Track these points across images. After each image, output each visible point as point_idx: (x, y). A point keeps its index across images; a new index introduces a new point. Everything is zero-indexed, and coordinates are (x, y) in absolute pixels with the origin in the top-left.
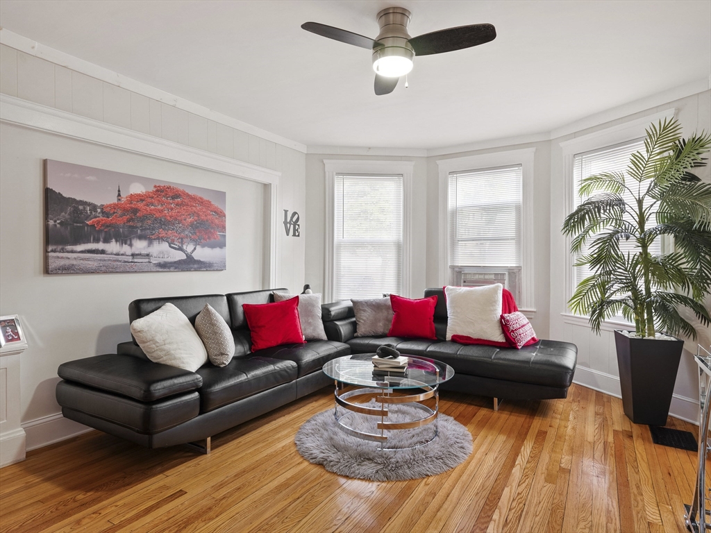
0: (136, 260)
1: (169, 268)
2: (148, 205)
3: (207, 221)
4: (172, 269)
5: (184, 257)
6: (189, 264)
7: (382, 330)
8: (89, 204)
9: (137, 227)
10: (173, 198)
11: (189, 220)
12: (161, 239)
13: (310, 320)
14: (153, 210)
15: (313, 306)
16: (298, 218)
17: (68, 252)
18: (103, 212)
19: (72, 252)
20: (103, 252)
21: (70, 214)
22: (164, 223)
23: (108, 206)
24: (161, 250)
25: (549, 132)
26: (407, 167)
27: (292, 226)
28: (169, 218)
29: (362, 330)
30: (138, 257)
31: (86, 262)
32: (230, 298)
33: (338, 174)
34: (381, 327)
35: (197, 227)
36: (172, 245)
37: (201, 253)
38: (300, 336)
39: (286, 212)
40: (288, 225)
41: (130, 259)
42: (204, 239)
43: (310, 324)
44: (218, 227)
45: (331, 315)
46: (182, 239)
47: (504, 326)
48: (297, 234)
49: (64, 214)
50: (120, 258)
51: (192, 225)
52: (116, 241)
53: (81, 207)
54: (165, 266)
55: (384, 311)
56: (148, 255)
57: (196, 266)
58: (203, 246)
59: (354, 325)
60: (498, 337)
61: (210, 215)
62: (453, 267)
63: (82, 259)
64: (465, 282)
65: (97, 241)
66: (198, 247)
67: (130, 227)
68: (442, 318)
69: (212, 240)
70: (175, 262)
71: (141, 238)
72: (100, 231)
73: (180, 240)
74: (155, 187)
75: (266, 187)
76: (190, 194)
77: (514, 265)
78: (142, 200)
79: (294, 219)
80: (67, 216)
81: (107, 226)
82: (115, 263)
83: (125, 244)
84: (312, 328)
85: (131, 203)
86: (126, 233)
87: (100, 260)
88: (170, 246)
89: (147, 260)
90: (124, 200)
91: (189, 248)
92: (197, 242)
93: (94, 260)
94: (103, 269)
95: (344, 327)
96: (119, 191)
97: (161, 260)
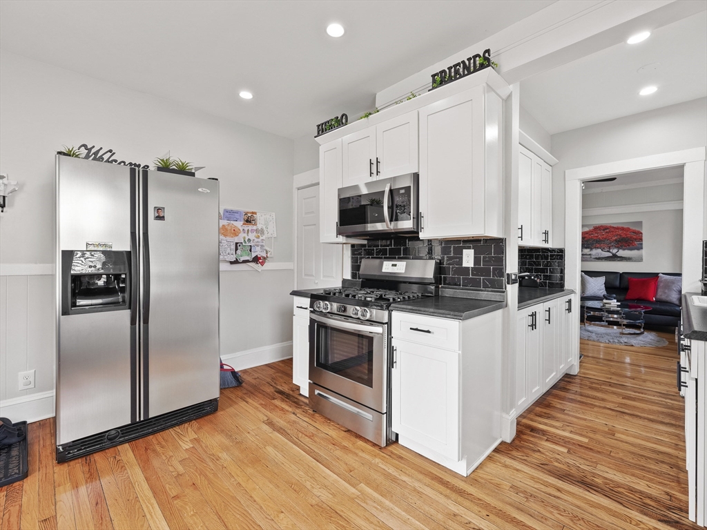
2: (590, 235)
3: (627, 237)
4: (604, 260)
5: (611, 255)
6: (614, 258)
10: (604, 230)
11: (614, 238)
12: (597, 248)
22: (599, 241)
24: (597, 252)
28: (601, 239)
32: (623, 275)
35: (619, 241)
36: (604, 250)
37: (621, 253)
38: (650, 297)
42: (625, 246)
44: (636, 240)
51: (616, 240)
54: (599, 259)
57: (618, 259)
58: (624, 250)
61: (629, 234)
66: (620, 250)
69: (631, 246)
70: (605, 257)
73: (608, 248)
76: (615, 226)
91: (614, 251)
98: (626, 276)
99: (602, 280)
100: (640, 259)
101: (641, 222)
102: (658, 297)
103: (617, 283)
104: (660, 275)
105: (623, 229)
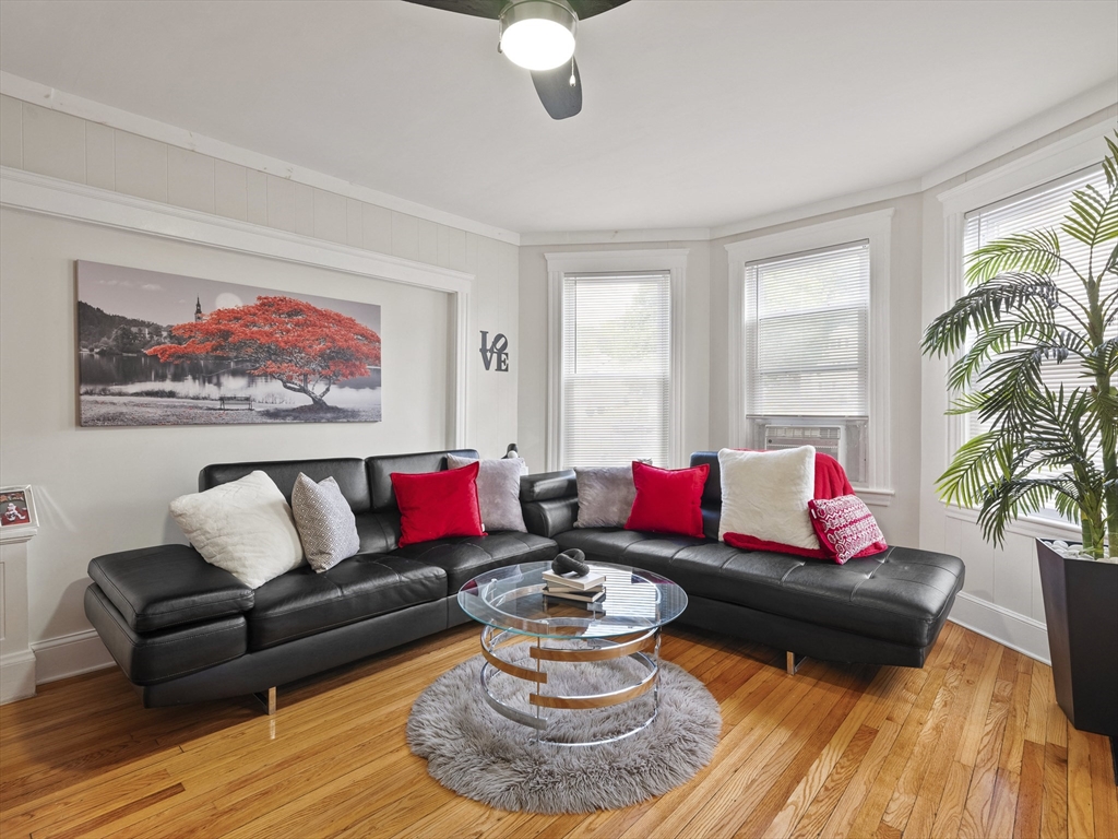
0: (226, 407)
1: (284, 417)
2: (246, 326)
3: (348, 348)
4: (289, 420)
5: (308, 401)
6: (318, 412)
7: (616, 519)
8: (149, 325)
9: (228, 358)
10: (290, 315)
11: (317, 347)
13: (498, 500)
14: (257, 332)
15: (505, 477)
16: (505, 345)
17: (113, 394)
18: (171, 336)
19: (120, 394)
20: (171, 394)
21: (116, 339)
22: (275, 353)
23: (179, 328)
24: (269, 392)
25: (918, 179)
26: (677, 259)
27: (495, 356)
28: (282, 344)
29: (584, 518)
30: (231, 402)
31: (144, 409)
32: (371, 464)
33: (568, 274)
34: (615, 514)
35: (332, 358)
36: (289, 385)
37: (338, 396)
38: (474, 525)
39: (484, 334)
40: (489, 354)
41: (218, 405)
42: (343, 375)
43: (497, 506)
44: (367, 358)
45: (533, 492)
46: (305, 375)
47: (817, 522)
48: (504, 367)
49: (105, 339)
50: (200, 403)
51: (322, 354)
52: (194, 379)
53: (134, 330)
54: (276, 415)
55: (622, 487)
56: (247, 399)
57: (329, 415)
58: (342, 386)
59: (575, 509)
60: (805, 540)
61: (353, 339)
62: (752, 418)
63: (137, 405)
64: (770, 441)
65: (161, 378)
66: (333, 387)
67: (217, 357)
68: (714, 502)
69: (357, 376)
70: (294, 410)
71: (235, 373)
72: (166, 365)
73: (302, 377)
74: (259, 298)
75: (451, 297)
76: (319, 308)
77: (856, 414)
78: (237, 319)
79: (499, 345)
80: (111, 342)
81: (179, 357)
82: (191, 411)
83: (210, 382)
84: (499, 512)
85: (219, 323)
86: (210, 367)
87: (168, 406)
88: (285, 386)
89: (247, 407)
90: (206, 319)
91: (318, 388)
92: (330, 379)
93: (157, 406)
94: (172, 419)
95: (554, 513)
96: (198, 305)
97: (271, 407)
99: (333, 491)
100: (374, 417)
105: (338, 320)
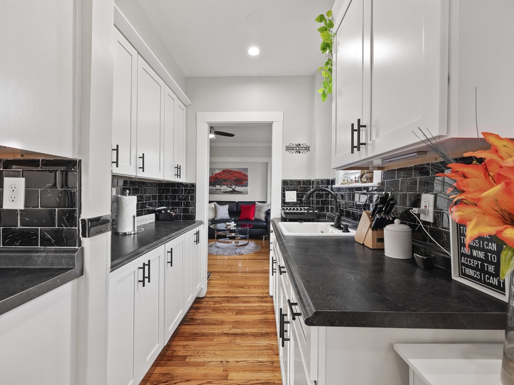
2: (220, 176)
3: (240, 178)
4: (228, 193)
5: (232, 190)
6: (234, 192)
10: (228, 173)
12: (224, 185)
14: (222, 177)
22: (225, 180)
24: (224, 188)
28: (227, 179)
30: (217, 190)
35: (237, 181)
36: (228, 186)
37: (238, 189)
38: (251, 218)
42: (239, 184)
43: (258, 214)
44: (245, 180)
46: (231, 184)
50: (212, 190)
51: (234, 180)
54: (225, 192)
56: (220, 189)
57: (236, 193)
58: (239, 186)
61: (241, 176)
66: (237, 187)
67: (215, 182)
69: (243, 184)
70: (229, 191)
71: (218, 185)
74: (223, 170)
76: (234, 170)
83: (214, 186)
84: (259, 216)
85: (216, 176)
86: (214, 184)
89: (220, 191)
90: (214, 175)
91: (234, 187)
92: (236, 185)
97: (224, 191)
98: (239, 204)
99: (227, 207)
100: (246, 193)
101: (247, 169)
102: (255, 217)
103: (235, 209)
104: (256, 203)
105: (238, 172)
